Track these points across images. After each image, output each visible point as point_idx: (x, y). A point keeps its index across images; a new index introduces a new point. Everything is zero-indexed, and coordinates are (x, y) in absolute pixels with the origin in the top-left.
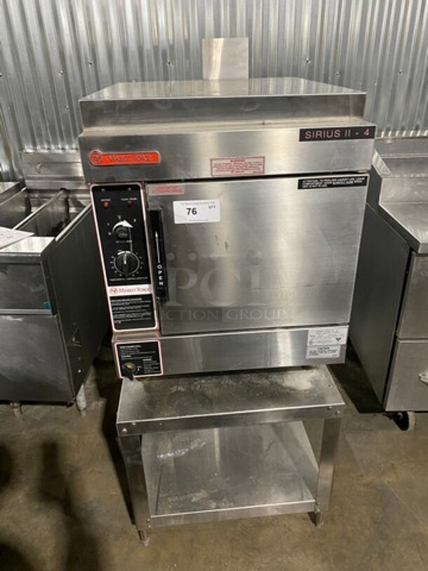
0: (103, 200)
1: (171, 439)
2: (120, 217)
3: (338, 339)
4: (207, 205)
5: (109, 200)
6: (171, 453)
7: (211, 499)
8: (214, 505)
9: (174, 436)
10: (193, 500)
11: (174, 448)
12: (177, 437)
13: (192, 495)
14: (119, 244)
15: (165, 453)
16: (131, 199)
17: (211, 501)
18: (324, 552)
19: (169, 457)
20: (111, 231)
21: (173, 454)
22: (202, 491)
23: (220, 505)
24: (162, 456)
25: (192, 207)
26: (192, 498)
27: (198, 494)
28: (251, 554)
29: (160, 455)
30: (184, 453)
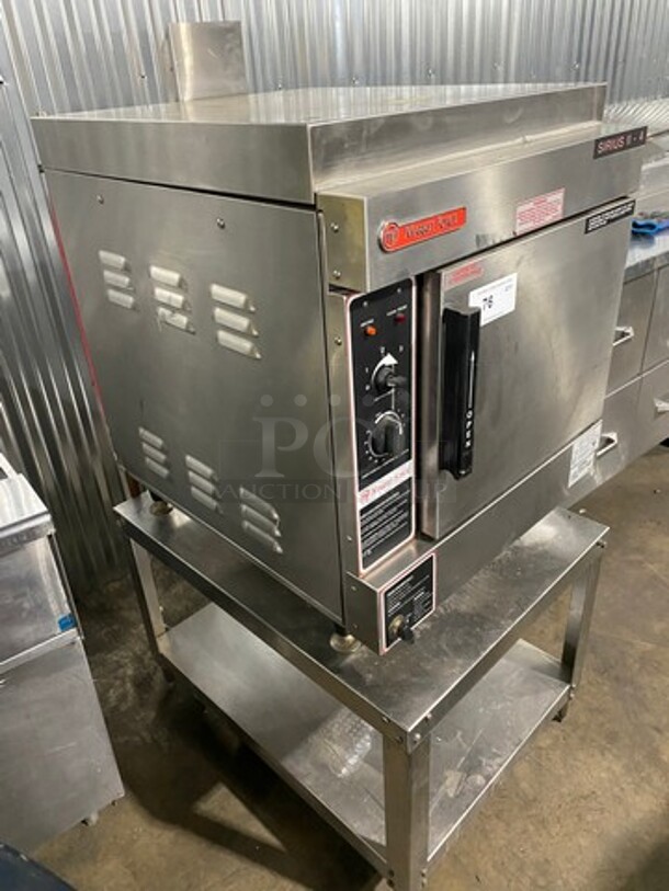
0: (363, 325)
1: (330, 738)
2: (383, 350)
3: (594, 444)
4: (504, 287)
5: (371, 321)
6: (351, 757)
7: (468, 776)
8: (480, 779)
9: (329, 731)
10: (451, 795)
11: (350, 747)
12: (334, 730)
13: (442, 788)
14: (380, 400)
15: (344, 763)
16: (400, 309)
17: (472, 777)
18: (594, 744)
19: (354, 766)
20: (368, 383)
21: (356, 756)
22: (447, 773)
23: (486, 773)
24: (344, 771)
25: (487, 296)
26: (446, 795)
27: (448, 782)
28: (534, 811)
29: (340, 772)
30: (369, 744)
